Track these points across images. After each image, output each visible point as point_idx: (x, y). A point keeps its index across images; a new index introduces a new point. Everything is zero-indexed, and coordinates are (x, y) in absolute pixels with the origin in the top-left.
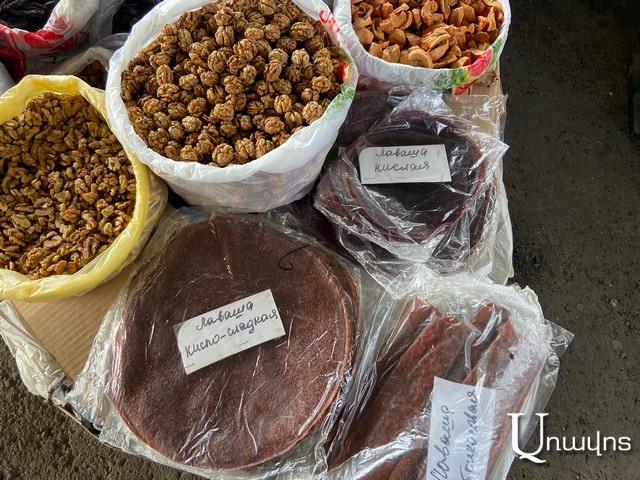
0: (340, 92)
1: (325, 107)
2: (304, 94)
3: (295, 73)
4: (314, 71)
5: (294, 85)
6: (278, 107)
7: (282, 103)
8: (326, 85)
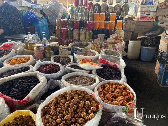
0: (98, 111)
1: (95, 115)
2: (89, 112)
3: (87, 106)
4: (91, 106)
5: (86, 110)
6: (83, 115)
7: (84, 114)
8: (95, 109)
